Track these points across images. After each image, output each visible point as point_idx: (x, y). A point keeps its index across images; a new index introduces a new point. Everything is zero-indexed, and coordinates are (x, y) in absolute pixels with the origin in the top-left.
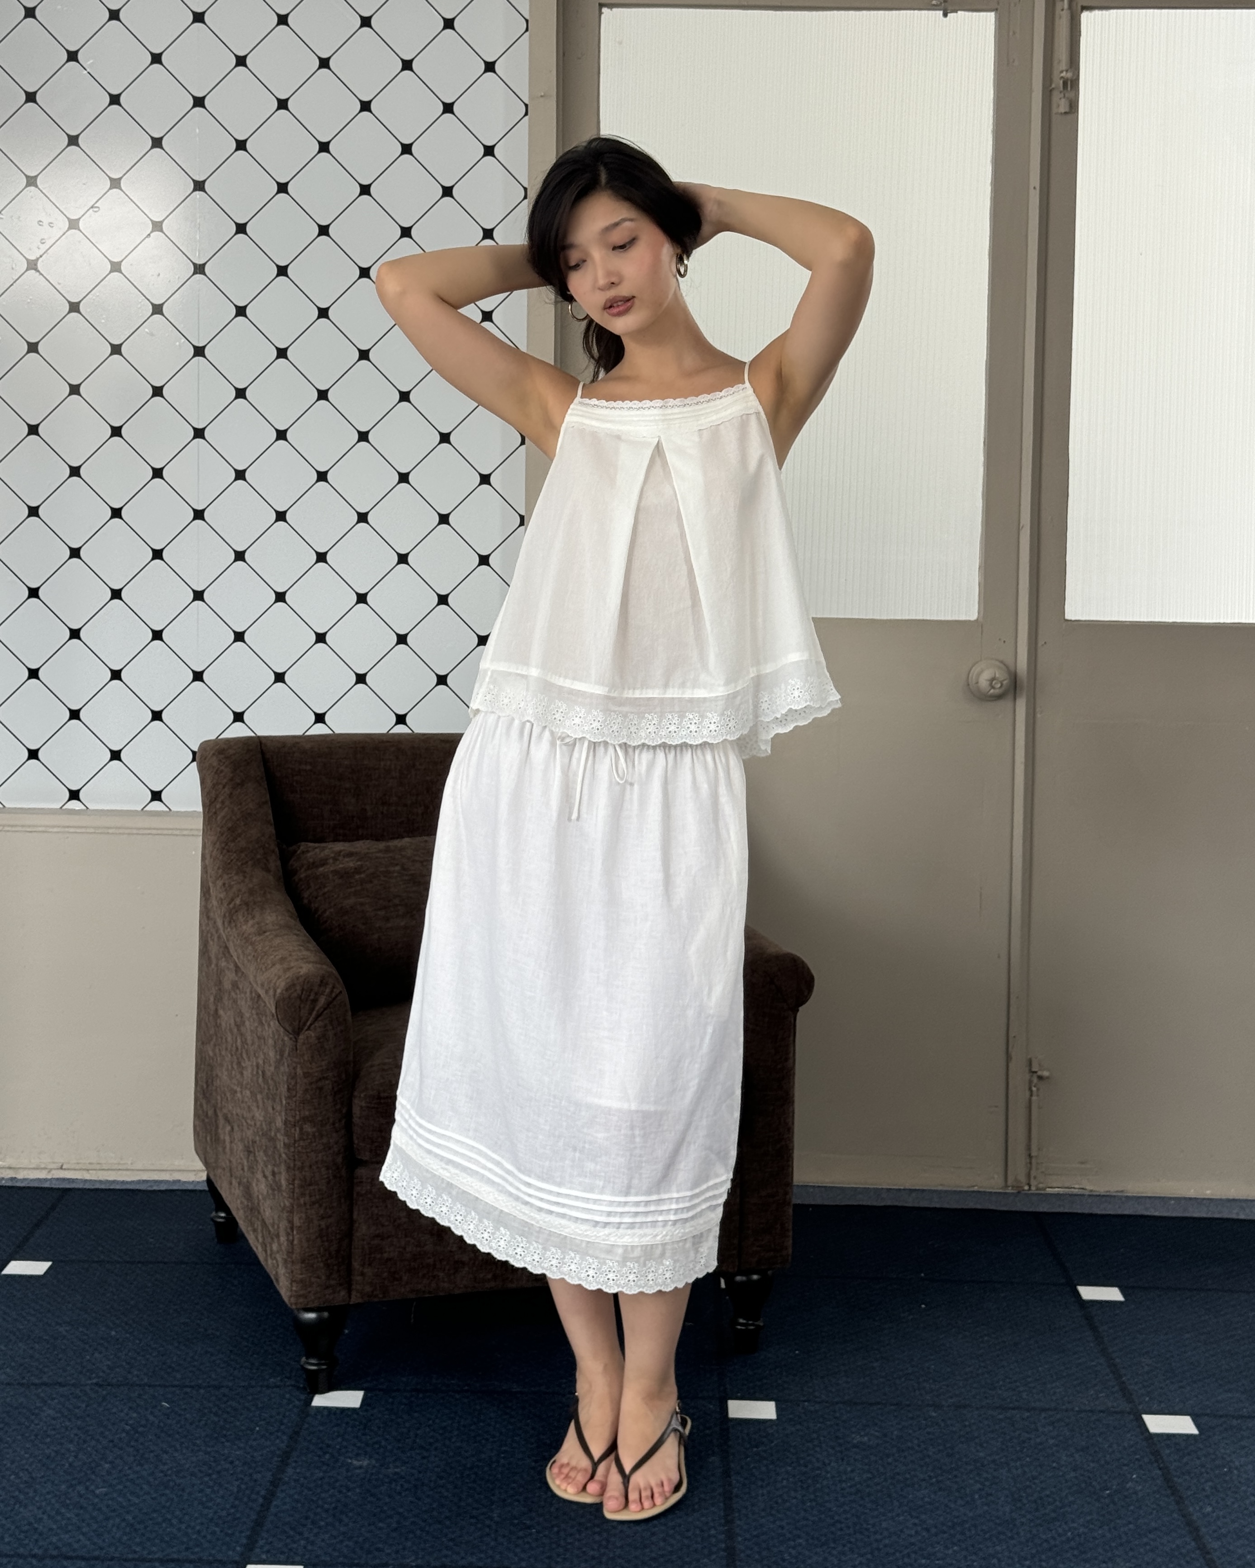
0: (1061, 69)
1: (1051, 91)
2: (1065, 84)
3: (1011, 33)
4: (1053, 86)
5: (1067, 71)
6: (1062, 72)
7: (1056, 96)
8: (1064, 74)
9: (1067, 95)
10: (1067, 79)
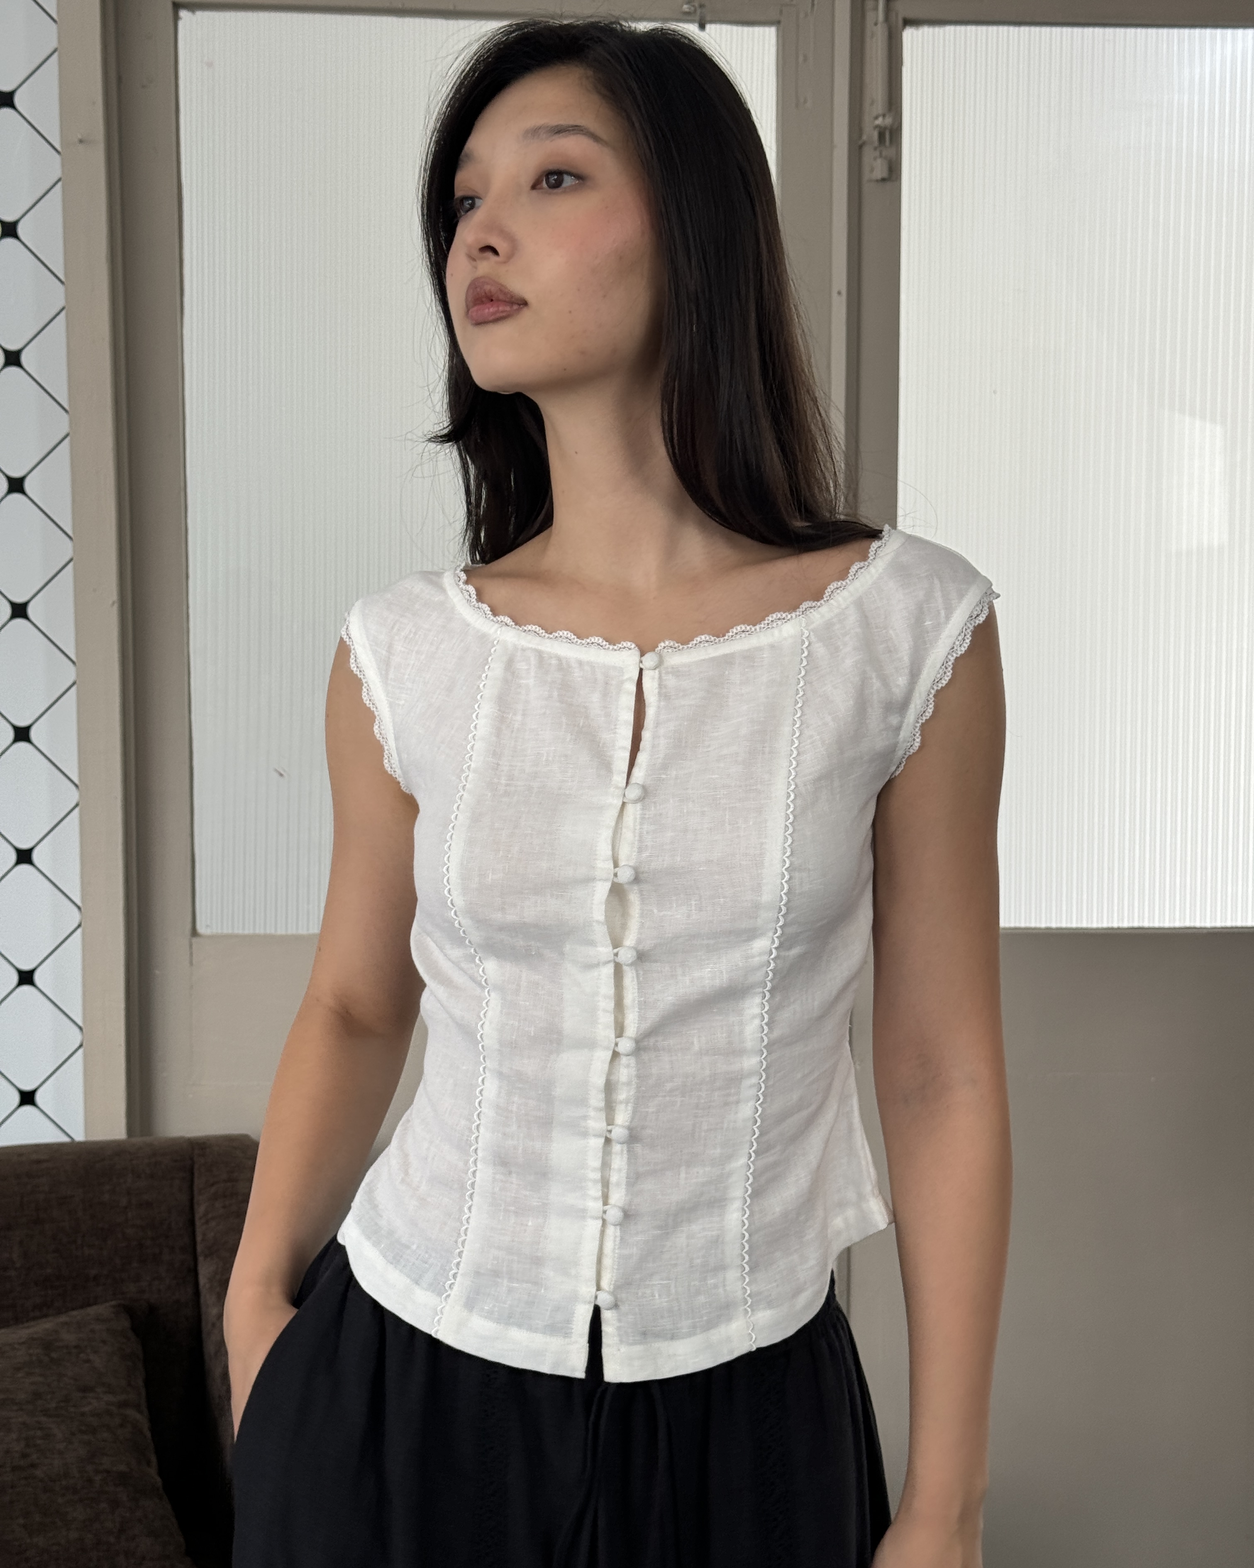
0: (875, 114)
1: (861, 147)
2: (881, 136)
3: (801, 58)
4: (865, 138)
5: (884, 116)
6: (876, 118)
7: (869, 154)
8: (879, 121)
9: (884, 153)
10: (885, 128)
